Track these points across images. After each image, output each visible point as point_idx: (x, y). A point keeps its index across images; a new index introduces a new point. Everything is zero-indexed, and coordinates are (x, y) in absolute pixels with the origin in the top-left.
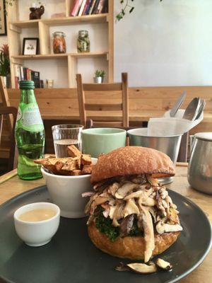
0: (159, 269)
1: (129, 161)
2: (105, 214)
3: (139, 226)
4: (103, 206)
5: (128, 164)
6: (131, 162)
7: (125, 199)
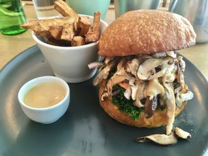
0: (179, 139)
1: (154, 35)
2: (127, 95)
3: (162, 104)
4: (121, 85)
5: (154, 39)
6: (158, 37)
7: (150, 79)
